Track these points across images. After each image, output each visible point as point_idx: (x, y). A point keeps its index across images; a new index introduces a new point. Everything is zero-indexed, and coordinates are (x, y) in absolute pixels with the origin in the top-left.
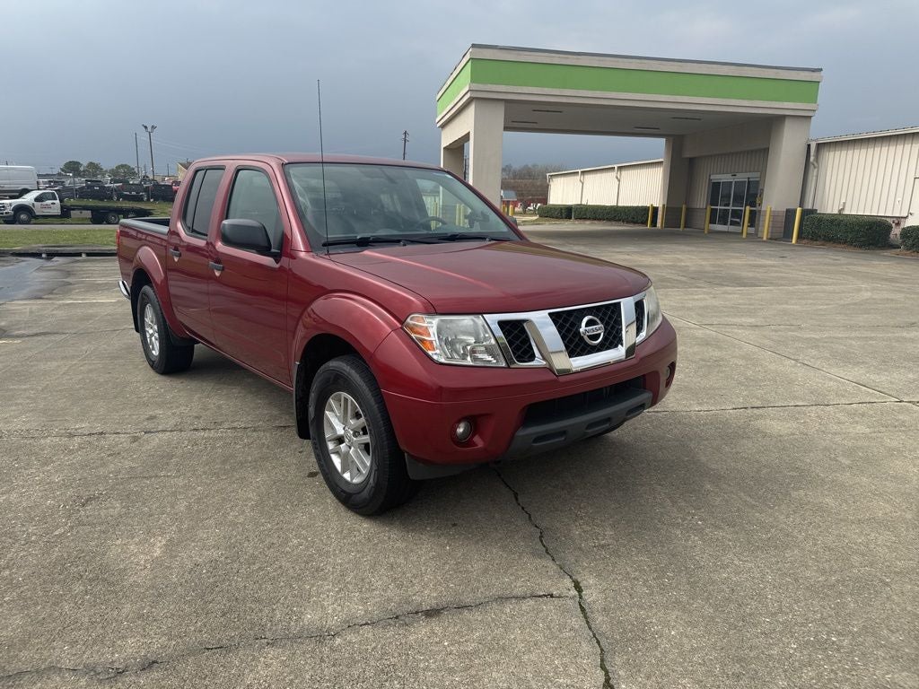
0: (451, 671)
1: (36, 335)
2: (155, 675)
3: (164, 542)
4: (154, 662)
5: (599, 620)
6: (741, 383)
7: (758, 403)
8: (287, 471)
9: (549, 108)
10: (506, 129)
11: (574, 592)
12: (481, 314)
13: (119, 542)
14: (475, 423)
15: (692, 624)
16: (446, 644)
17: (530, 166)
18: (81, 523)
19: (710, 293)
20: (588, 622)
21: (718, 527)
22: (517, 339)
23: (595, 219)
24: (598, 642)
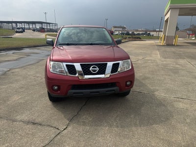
3: (20, 97)
11: (63, 130)
12: (62, 62)
13: (15, 96)
20: (55, 137)
24: (50, 142)
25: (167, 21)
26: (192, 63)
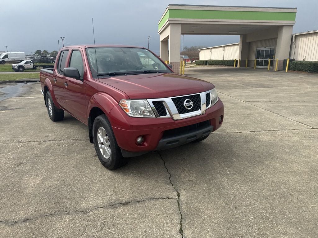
0: (127, 224)
1: (16, 109)
2: (27, 224)
3: (41, 179)
4: (28, 219)
5: (183, 207)
6: (255, 123)
7: (260, 130)
8: (88, 155)
9: (197, 26)
11: (177, 197)
12: (146, 99)
13: (26, 178)
14: (144, 137)
15: (216, 209)
16: (128, 215)
17: (194, 47)
18: (16, 172)
19: (252, 90)
20: (179, 208)
21: (234, 174)
23: (215, 65)
24: (181, 215)
25: (165, 41)
26: (226, 93)
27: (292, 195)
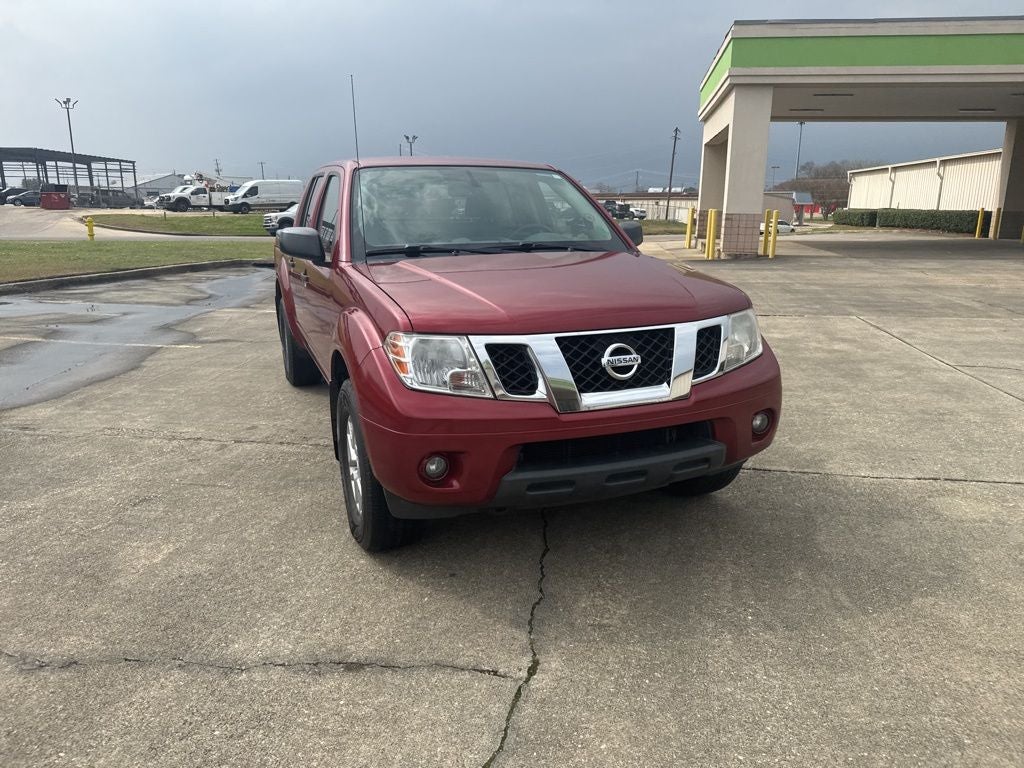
0: (324, 732)
1: (218, 341)
2: (66, 675)
3: (171, 550)
4: (76, 663)
5: (528, 710)
6: (955, 446)
7: (961, 475)
8: (332, 495)
9: (827, 91)
10: (774, 118)
11: (524, 674)
12: (467, 335)
13: (135, 544)
14: (453, 461)
15: (634, 741)
16: (342, 702)
18: (120, 522)
19: (1003, 325)
20: (511, 712)
21: (770, 627)
22: (514, 367)
24: (504, 739)
25: (718, 145)
26: (894, 331)
27: (960, 746)
